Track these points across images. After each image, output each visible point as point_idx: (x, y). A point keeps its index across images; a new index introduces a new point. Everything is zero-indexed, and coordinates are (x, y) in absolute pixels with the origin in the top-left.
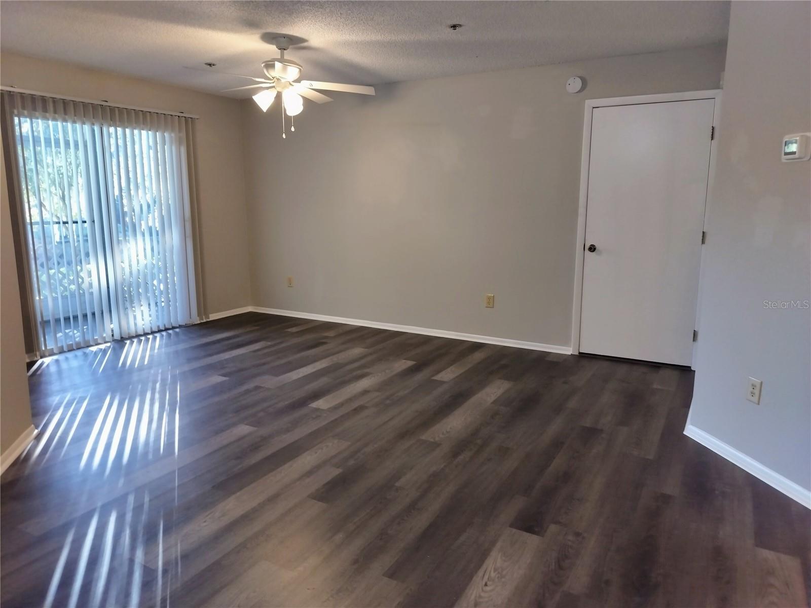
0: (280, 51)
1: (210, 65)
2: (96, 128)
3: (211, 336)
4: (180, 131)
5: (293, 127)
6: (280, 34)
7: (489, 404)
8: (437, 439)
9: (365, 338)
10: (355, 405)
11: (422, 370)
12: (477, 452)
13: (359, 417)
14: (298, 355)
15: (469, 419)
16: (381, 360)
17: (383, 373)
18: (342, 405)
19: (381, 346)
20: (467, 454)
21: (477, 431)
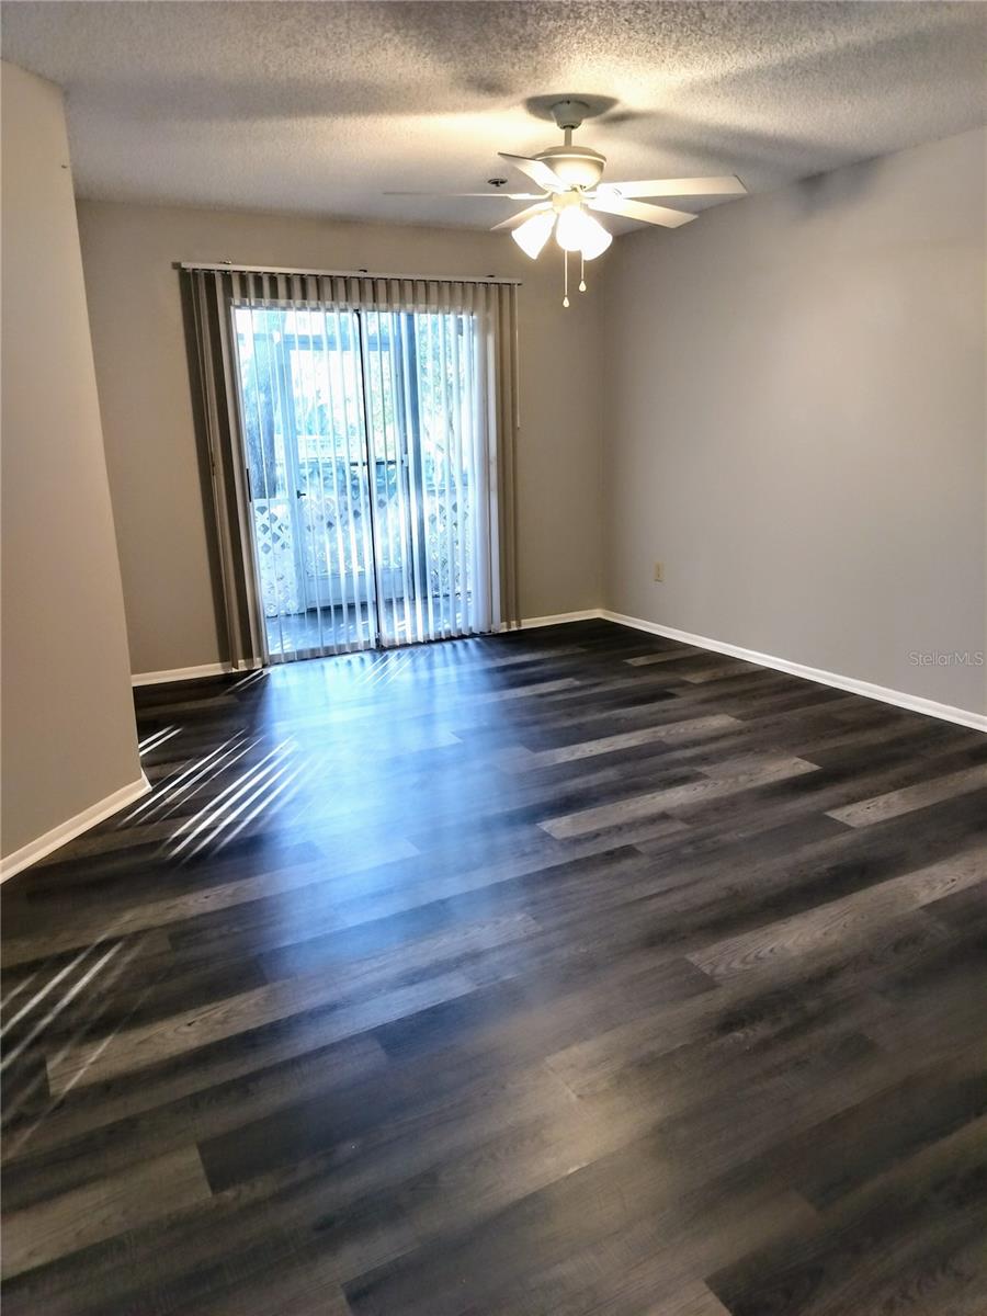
0: (563, 131)
1: (496, 183)
2: (403, 316)
3: (514, 655)
4: (487, 308)
5: (583, 283)
6: (560, 95)
7: (915, 906)
8: (721, 969)
9: (754, 697)
10: (616, 843)
11: (821, 789)
12: (786, 1035)
13: (605, 871)
14: (605, 715)
15: (835, 937)
16: (749, 750)
17: (730, 781)
18: (597, 835)
19: (773, 718)
20: (762, 1030)
21: (831, 973)
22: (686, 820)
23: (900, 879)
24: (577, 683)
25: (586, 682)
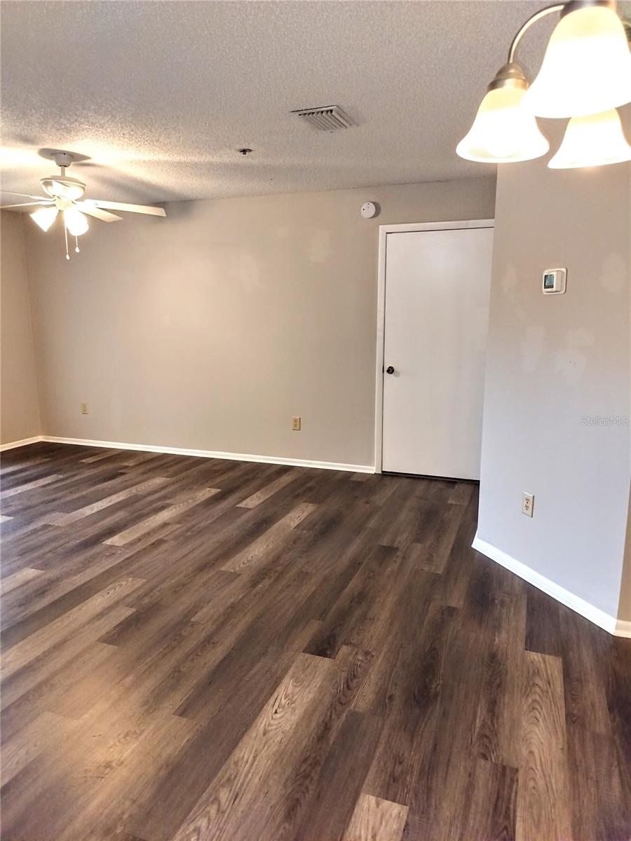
0: (60, 167)
5: (77, 248)
6: (60, 150)
7: (292, 529)
8: (237, 569)
9: (168, 467)
10: (153, 540)
11: (227, 498)
12: (277, 580)
13: (156, 552)
14: (93, 489)
15: (271, 546)
16: (184, 490)
17: (185, 503)
18: (139, 540)
19: (184, 474)
20: (267, 582)
21: (278, 557)
22: (178, 523)
23: (281, 521)
24: (61, 477)
25: (66, 476)
